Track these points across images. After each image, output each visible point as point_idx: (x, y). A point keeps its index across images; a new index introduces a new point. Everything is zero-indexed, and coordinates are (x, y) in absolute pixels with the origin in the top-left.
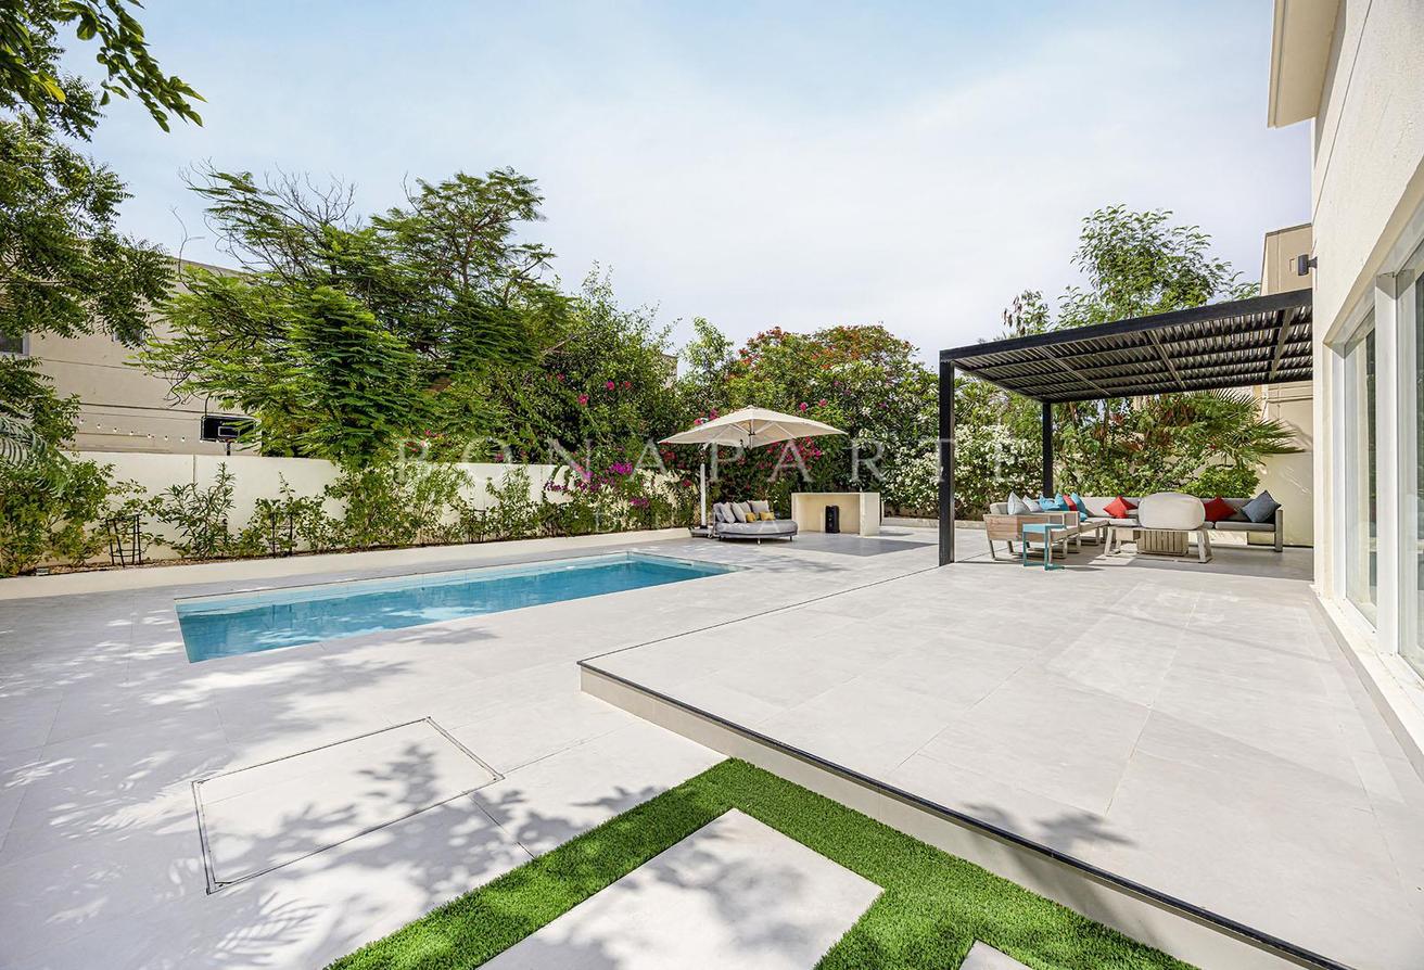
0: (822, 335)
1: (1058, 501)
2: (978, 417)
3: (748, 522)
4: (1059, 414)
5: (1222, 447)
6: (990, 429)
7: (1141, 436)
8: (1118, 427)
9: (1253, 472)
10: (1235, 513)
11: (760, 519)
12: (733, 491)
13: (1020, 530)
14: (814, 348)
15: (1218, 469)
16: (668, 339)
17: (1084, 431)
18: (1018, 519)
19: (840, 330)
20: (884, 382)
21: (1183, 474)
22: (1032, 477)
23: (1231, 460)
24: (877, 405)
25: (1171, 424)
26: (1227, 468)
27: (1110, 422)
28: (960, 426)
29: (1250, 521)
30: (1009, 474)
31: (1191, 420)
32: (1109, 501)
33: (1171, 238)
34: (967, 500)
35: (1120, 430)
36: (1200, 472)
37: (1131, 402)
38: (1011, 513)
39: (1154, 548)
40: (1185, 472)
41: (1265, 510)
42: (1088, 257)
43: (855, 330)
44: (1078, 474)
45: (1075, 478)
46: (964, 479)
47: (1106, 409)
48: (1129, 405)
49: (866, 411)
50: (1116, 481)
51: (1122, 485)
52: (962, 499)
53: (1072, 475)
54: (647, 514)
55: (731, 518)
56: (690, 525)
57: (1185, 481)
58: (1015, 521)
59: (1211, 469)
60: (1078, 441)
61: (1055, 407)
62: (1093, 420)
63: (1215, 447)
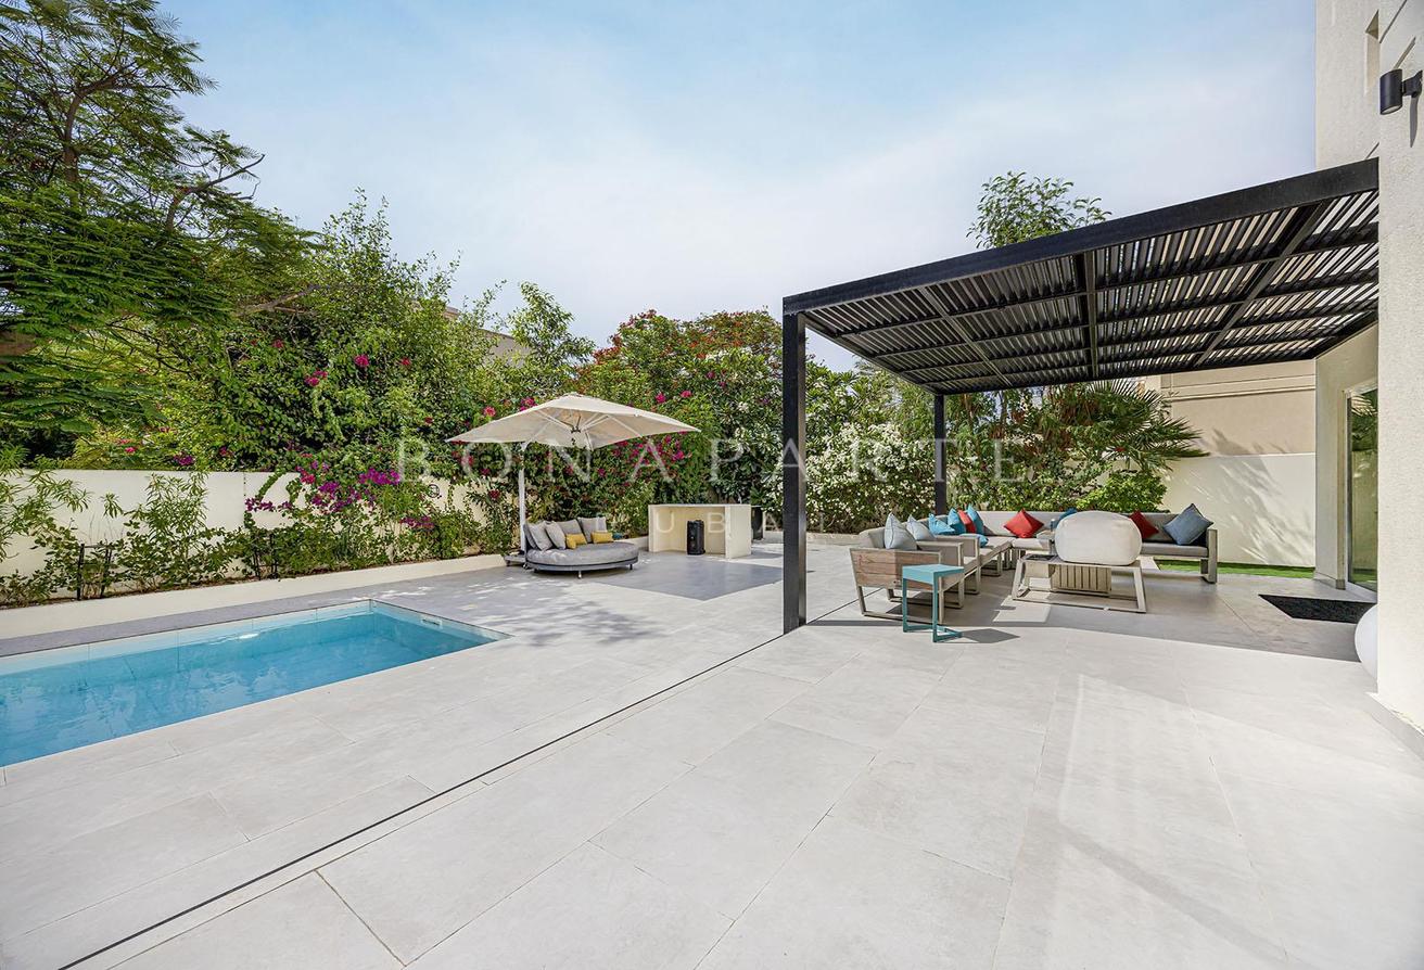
0: (706, 322)
1: (952, 518)
2: (867, 415)
3: (567, 548)
4: (953, 410)
5: (1126, 450)
6: (879, 428)
7: (1040, 437)
8: (1015, 426)
9: (1158, 478)
10: (1157, 532)
11: (592, 542)
12: (568, 504)
13: (899, 574)
14: (695, 336)
15: (1123, 474)
16: (490, 310)
17: (980, 431)
18: (897, 555)
19: (724, 317)
20: (766, 374)
21: (1085, 480)
22: (924, 485)
23: (1135, 465)
24: (758, 400)
25: (1072, 423)
26: (1130, 474)
27: (1008, 421)
28: (846, 424)
29: (1174, 542)
30: (900, 480)
31: (1095, 419)
32: (1010, 515)
33: (1073, 211)
34: (854, 511)
35: (1018, 430)
36: (1104, 480)
37: (1030, 397)
38: (888, 545)
39: (1071, 585)
40: (1088, 479)
41: (1192, 529)
42: (986, 230)
43: (740, 317)
44: (973, 481)
45: (970, 485)
46: (851, 487)
47: (1003, 405)
48: (1027, 402)
49: (743, 406)
50: (1014, 489)
51: (1020, 493)
52: (848, 510)
53: (968, 483)
54: (439, 538)
55: (543, 543)
56: (504, 551)
57: (1087, 489)
58: (893, 558)
59: (1115, 476)
60: (973, 443)
61: (948, 402)
62: (989, 418)
63: (1119, 450)
